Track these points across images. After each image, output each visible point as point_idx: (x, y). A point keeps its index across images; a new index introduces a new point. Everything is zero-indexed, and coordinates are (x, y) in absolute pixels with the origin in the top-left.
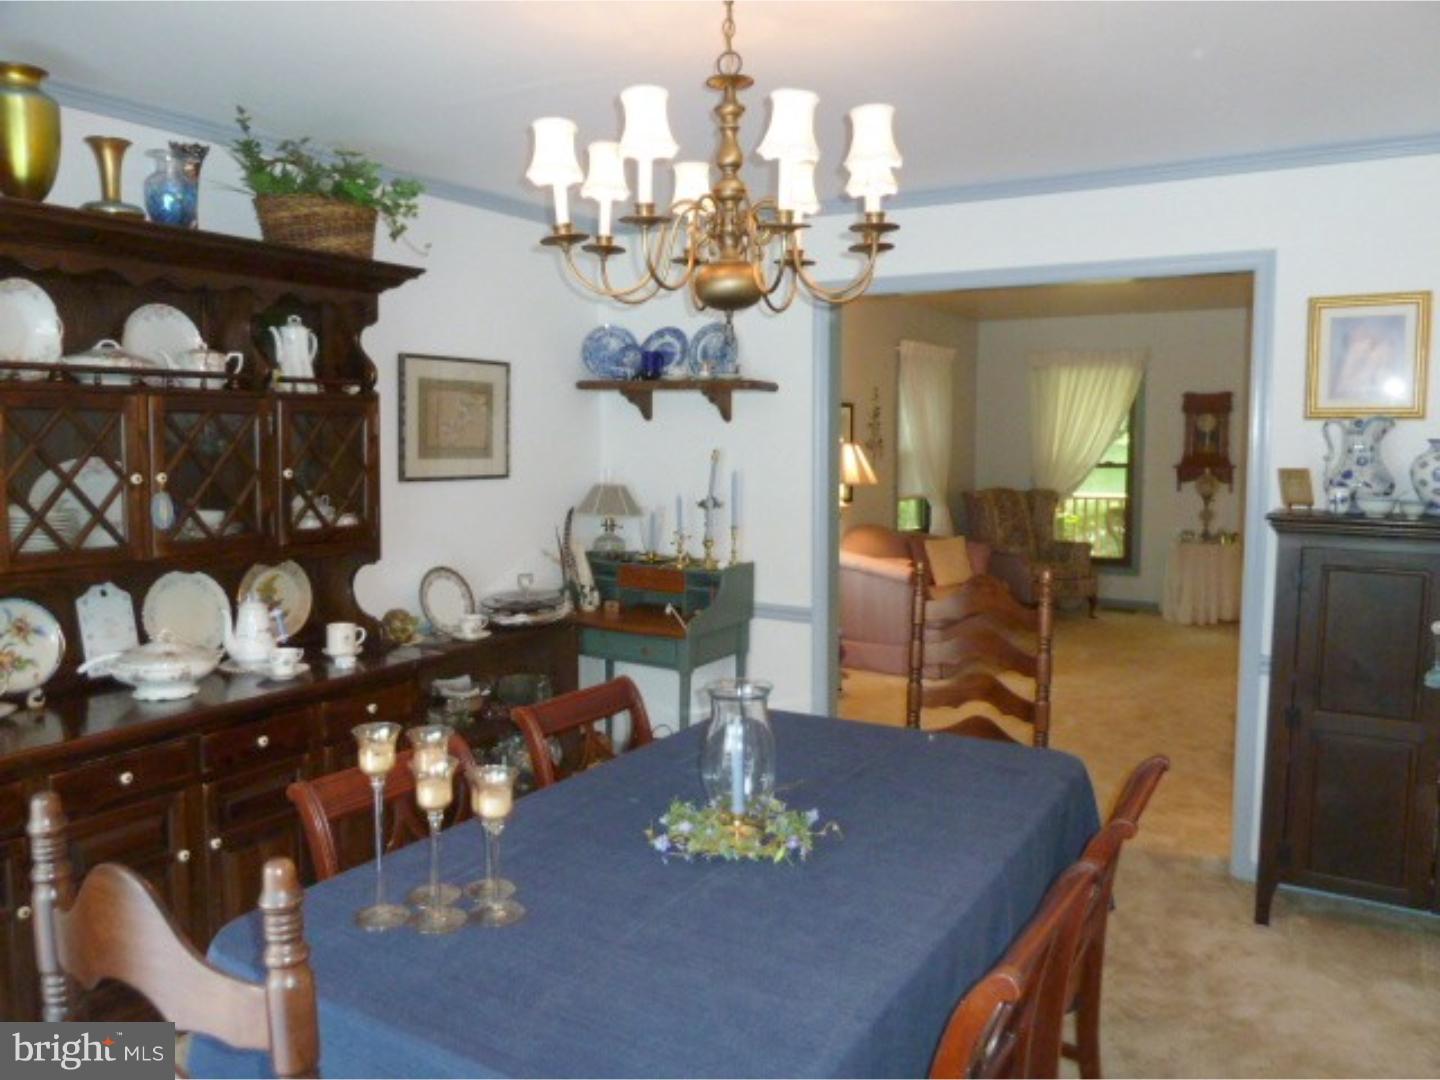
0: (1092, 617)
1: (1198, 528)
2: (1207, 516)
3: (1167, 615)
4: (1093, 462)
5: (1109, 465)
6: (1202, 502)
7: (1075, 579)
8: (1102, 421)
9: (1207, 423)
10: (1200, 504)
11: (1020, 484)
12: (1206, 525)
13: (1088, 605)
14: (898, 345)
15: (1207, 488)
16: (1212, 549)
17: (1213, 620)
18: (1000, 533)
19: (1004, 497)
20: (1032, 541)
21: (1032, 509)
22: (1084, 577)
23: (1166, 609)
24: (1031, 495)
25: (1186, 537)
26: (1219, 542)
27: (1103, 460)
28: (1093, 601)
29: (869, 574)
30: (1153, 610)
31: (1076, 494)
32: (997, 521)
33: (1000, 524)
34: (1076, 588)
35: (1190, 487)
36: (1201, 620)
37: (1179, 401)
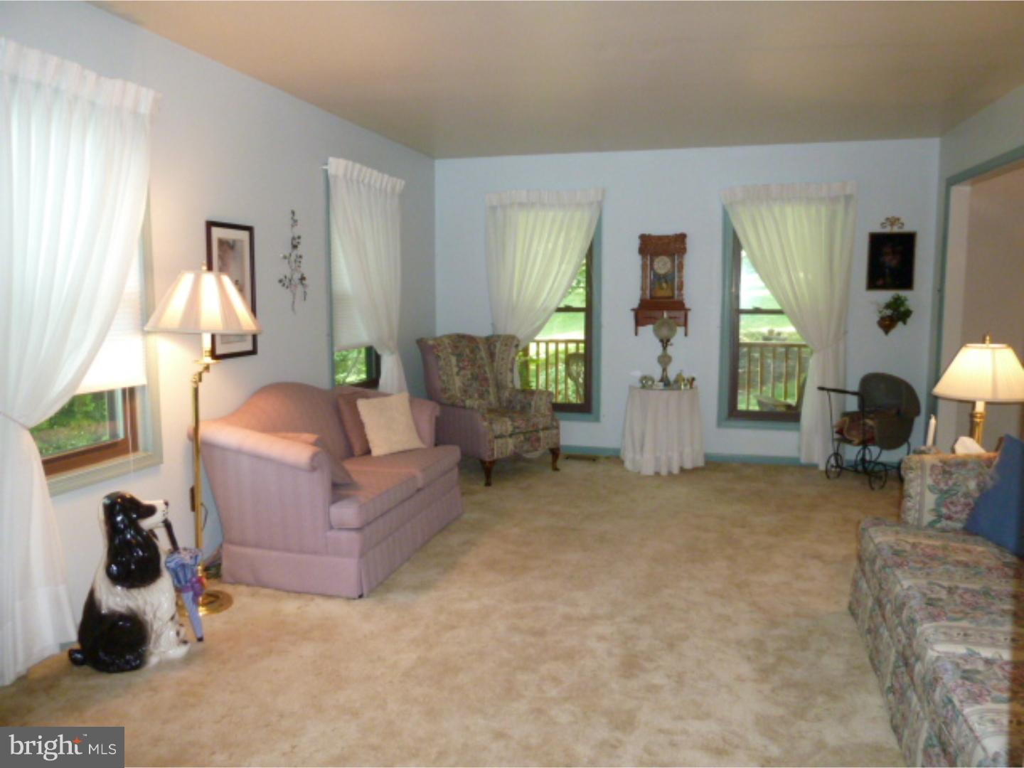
0: (556, 469)
1: (657, 373)
2: (665, 360)
3: (628, 465)
4: (553, 306)
5: (568, 309)
6: (660, 345)
7: (537, 431)
8: (560, 265)
9: (662, 265)
10: (658, 350)
11: (481, 330)
12: (664, 370)
13: (549, 458)
14: (326, 164)
15: (665, 332)
16: (672, 395)
17: (676, 471)
18: (458, 382)
19: (464, 344)
20: (492, 390)
21: (492, 355)
22: (546, 428)
23: (628, 457)
24: (490, 341)
25: (646, 382)
26: (679, 388)
27: (562, 305)
28: (555, 452)
29: (257, 457)
30: (615, 458)
31: (538, 338)
32: (455, 370)
33: (458, 374)
34: (538, 440)
35: (648, 331)
36: (664, 472)
37: (636, 244)
